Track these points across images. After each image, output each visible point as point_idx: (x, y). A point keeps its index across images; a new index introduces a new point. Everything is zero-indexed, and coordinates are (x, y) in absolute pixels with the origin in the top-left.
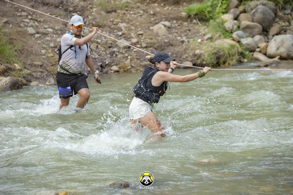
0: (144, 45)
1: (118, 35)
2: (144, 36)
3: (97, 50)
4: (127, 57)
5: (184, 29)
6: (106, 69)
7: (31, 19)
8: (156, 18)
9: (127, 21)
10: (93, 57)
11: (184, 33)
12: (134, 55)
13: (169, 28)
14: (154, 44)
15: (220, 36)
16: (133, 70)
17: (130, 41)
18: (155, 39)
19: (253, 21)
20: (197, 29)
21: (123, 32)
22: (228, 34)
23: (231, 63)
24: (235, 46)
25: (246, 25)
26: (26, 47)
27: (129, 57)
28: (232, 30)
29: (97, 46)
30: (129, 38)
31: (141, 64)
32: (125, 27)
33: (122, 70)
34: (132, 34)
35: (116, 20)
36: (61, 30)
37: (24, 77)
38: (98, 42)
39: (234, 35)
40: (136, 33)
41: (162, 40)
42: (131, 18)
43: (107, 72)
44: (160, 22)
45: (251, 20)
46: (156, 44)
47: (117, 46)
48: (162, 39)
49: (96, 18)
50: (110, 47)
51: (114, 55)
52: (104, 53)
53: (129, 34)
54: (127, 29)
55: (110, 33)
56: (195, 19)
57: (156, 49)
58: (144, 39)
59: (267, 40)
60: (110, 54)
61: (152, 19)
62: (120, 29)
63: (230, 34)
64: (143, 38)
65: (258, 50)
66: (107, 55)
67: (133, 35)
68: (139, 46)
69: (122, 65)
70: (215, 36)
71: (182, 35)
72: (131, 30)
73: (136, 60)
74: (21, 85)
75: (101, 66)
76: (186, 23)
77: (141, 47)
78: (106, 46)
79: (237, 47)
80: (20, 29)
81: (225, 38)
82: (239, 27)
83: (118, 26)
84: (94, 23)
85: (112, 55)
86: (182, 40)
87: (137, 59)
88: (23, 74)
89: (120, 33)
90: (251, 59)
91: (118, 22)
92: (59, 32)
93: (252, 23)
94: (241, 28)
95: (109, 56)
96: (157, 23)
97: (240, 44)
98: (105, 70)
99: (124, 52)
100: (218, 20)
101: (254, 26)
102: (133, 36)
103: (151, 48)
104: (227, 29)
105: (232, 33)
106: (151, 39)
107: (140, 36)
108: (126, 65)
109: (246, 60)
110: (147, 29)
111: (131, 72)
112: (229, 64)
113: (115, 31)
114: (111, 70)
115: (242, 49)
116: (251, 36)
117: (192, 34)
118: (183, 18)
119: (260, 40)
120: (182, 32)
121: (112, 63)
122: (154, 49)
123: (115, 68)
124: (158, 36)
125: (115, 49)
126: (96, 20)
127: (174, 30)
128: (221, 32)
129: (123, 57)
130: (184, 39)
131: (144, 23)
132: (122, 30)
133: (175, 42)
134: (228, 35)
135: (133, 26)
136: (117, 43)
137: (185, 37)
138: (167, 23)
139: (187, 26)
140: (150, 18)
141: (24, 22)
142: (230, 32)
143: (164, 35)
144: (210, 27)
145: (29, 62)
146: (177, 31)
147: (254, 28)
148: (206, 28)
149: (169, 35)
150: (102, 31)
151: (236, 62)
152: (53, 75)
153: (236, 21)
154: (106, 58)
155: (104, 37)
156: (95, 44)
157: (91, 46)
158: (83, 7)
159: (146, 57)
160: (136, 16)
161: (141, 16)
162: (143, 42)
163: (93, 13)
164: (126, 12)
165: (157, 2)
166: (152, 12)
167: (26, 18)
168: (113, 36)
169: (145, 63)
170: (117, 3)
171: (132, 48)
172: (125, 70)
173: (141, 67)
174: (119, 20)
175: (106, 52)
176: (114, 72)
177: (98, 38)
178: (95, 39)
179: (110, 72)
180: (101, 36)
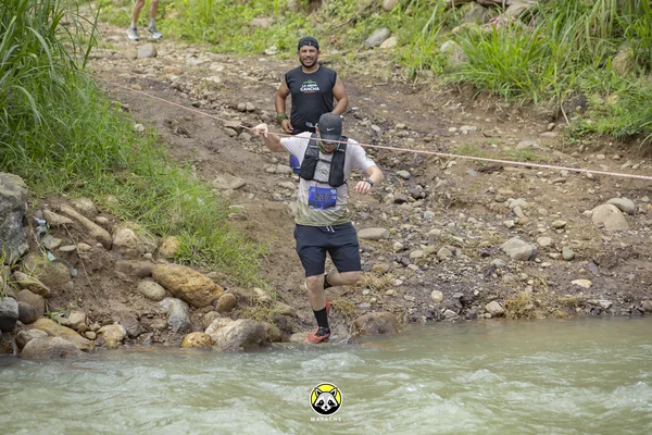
0: (568, 253)
1: (505, 226)
2: (568, 232)
3: (454, 262)
6: (473, 307)
8: (600, 190)
9: (529, 193)
10: (443, 278)
12: (543, 276)
13: (631, 213)
14: (593, 251)
16: (538, 312)
17: (534, 241)
18: (596, 240)
21: (517, 219)
26: (285, 249)
27: (531, 282)
29: (454, 253)
30: (531, 235)
31: (559, 298)
32: (523, 208)
33: (512, 312)
34: (540, 225)
35: (501, 191)
36: (368, 210)
37: (276, 321)
38: (455, 241)
40: (549, 223)
41: (613, 244)
42: (537, 187)
43: (474, 317)
44: (608, 199)
46: (597, 251)
47: (501, 252)
48: (613, 240)
49: (453, 185)
50: (484, 255)
52: (470, 268)
53: (532, 225)
54: (528, 213)
55: (486, 220)
57: (597, 265)
58: (569, 239)
60: (485, 271)
61: (590, 190)
62: (511, 213)
64: (566, 236)
66: (477, 273)
67: (541, 227)
68: (555, 255)
69: (511, 299)
72: (538, 215)
73: (546, 290)
74: (268, 339)
75: (462, 300)
77: (561, 258)
78: (474, 253)
80: (270, 205)
83: (506, 204)
84: (449, 196)
85: (490, 275)
87: (550, 285)
88: (275, 314)
89: (511, 223)
91: (508, 195)
92: (365, 215)
95: (481, 276)
96: (601, 202)
98: (471, 311)
99: (518, 269)
102: (542, 230)
103: (586, 262)
106: (587, 239)
107: (559, 231)
108: (524, 301)
110: (576, 215)
111: (533, 318)
113: (499, 216)
114: (486, 312)
121: (489, 293)
122: (592, 265)
123: (495, 307)
125: (497, 262)
126: (454, 189)
127: (642, 220)
129: (517, 281)
131: (573, 200)
132: (515, 215)
133: (644, 248)
135: (544, 206)
136: (501, 246)
138: (627, 203)
140: (585, 190)
141: (281, 187)
143: (619, 232)
145: (290, 284)
146: (650, 221)
149: (630, 232)
150: (468, 215)
152: (344, 317)
154: (474, 281)
155: (470, 229)
156: (449, 247)
157: (439, 253)
158: (423, 156)
159: (573, 282)
160: (550, 182)
161: (563, 182)
162: (567, 245)
163: (446, 172)
164: (526, 172)
165: (604, 150)
166: (590, 176)
167: (287, 180)
168: (492, 230)
169: (570, 297)
170: (507, 148)
171: (537, 260)
172: (520, 312)
173: (559, 307)
174: (509, 191)
175: (473, 267)
176: (493, 317)
177: (456, 231)
178: (450, 235)
179: (482, 316)
180: (464, 227)
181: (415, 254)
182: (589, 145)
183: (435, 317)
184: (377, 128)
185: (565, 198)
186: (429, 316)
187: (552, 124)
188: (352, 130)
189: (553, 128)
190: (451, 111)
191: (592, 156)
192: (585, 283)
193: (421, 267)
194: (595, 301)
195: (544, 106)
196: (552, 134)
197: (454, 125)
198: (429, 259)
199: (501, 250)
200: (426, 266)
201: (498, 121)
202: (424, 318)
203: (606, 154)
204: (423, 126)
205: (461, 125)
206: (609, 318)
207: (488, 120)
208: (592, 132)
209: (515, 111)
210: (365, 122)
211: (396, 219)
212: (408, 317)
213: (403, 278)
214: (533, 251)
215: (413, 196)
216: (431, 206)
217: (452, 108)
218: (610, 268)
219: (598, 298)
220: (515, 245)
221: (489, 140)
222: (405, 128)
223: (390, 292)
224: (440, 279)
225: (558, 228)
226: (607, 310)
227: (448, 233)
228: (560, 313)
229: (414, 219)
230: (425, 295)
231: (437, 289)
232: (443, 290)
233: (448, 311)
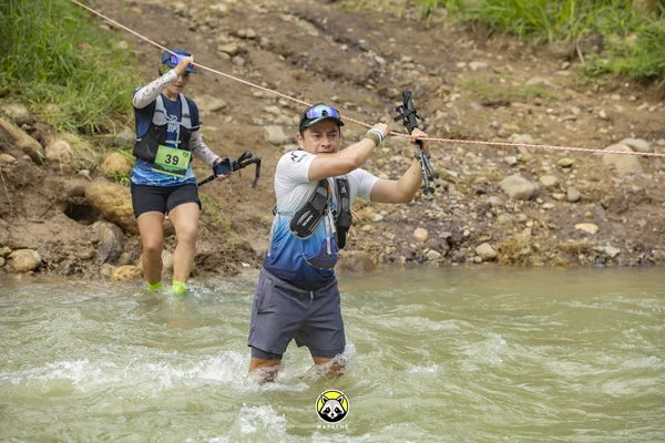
0: (573, 194)
1: (506, 163)
2: (575, 171)
3: (445, 198)
4: (524, 222)
6: (462, 249)
7: (286, 107)
8: (612, 131)
9: (535, 129)
10: (431, 215)
12: (544, 219)
13: (646, 157)
14: (602, 193)
16: (535, 259)
17: (537, 180)
18: (606, 182)
21: (520, 156)
27: (530, 224)
29: (446, 188)
30: (534, 174)
31: (561, 243)
33: (506, 256)
34: (544, 163)
35: (506, 126)
38: (449, 175)
40: (554, 162)
41: (624, 187)
42: (545, 124)
43: (462, 260)
44: (622, 139)
46: (606, 194)
47: (499, 191)
48: (624, 183)
50: (480, 193)
52: (462, 206)
53: (536, 162)
54: (533, 151)
55: (486, 156)
57: (606, 208)
58: (575, 179)
60: (478, 209)
61: (602, 130)
62: (513, 150)
64: (572, 176)
66: (469, 211)
67: (546, 166)
68: (559, 196)
69: (506, 241)
72: (544, 152)
73: (547, 233)
75: (450, 242)
77: (566, 200)
78: (469, 190)
83: (510, 139)
84: (448, 129)
85: (484, 214)
87: (552, 229)
89: (513, 159)
91: (513, 131)
95: (474, 215)
96: (613, 142)
98: (461, 252)
99: (516, 209)
102: (546, 168)
103: (593, 205)
106: (595, 180)
107: (566, 170)
108: (520, 245)
110: (585, 155)
111: (529, 265)
113: (500, 153)
114: (476, 255)
121: (481, 234)
122: (599, 209)
123: (486, 249)
124: (615, 175)
125: (493, 200)
126: (454, 122)
127: (658, 164)
129: (514, 222)
131: (584, 139)
132: (518, 152)
133: (659, 193)
135: (550, 143)
136: (500, 183)
138: (642, 144)
140: (597, 129)
141: (265, 111)
143: (631, 174)
149: (644, 175)
150: (467, 150)
154: (465, 219)
155: (468, 164)
156: (442, 181)
158: (425, 88)
159: (578, 226)
160: (559, 120)
161: (574, 120)
162: (573, 185)
163: (449, 105)
164: (534, 108)
165: (620, 91)
166: (603, 114)
167: (273, 104)
168: (491, 166)
169: (572, 242)
170: (516, 84)
171: (539, 200)
172: (515, 256)
173: (560, 253)
174: (514, 127)
175: (466, 205)
176: (483, 261)
177: (451, 165)
178: (443, 169)
179: (472, 259)
180: (461, 162)
182: (605, 86)
183: (416, 258)
184: (381, 60)
185: (575, 137)
186: (410, 256)
187: (566, 64)
188: (353, 60)
189: (567, 68)
190: (462, 49)
191: (607, 96)
192: (590, 228)
194: (601, 248)
195: (559, 45)
196: (566, 73)
197: (464, 61)
199: (499, 188)
201: (510, 59)
202: (403, 258)
203: (622, 95)
204: (431, 60)
205: (470, 61)
206: (615, 267)
207: (500, 57)
208: (608, 72)
209: (528, 50)
210: (370, 54)
211: (386, 150)
212: (384, 257)
213: (384, 212)
214: (535, 191)
217: (465, 45)
218: (620, 213)
219: (604, 245)
220: (514, 182)
221: (498, 76)
222: (412, 62)
223: (367, 227)
224: (426, 216)
225: (564, 167)
226: (614, 260)
227: (441, 166)
228: (560, 260)
229: (406, 151)
230: (407, 233)
231: (421, 226)
232: (428, 228)
233: (432, 251)
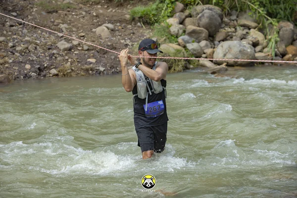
0: (86, 48)
1: (58, 36)
2: (86, 38)
3: (36, 52)
4: (67, 60)
5: (128, 32)
6: (44, 72)
8: (99, 21)
9: (69, 22)
10: (31, 59)
11: (128, 36)
12: (75, 58)
13: (112, 30)
15: (165, 40)
16: (73, 74)
17: (71, 43)
18: (98, 42)
19: (199, 26)
20: (142, 32)
21: (64, 33)
22: (173, 38)
23: (177, 69)
24: (181, 51)
25: (191, 30)
27: (70, 60)
28: (177, 34)
29: (36, 48)
30: (70, 40)
31: (82, 67)
32: (66, 28)
33: (62, 73)
34: (73, 36)
35: (57, 21)
38: (36, 43)
39: (180, 40)
40: (77, 35)
42: (72, 20)
43: (45, 76)
44: (103, 24)
45: (197, 25)
47: (57, 48)
48: (105, 42)
50: (49, 49)
51: (54, 58)
52: (43, 55)
53: (70, 35)
54: (68, 31)
55: (50, 34)
56: (140, 22)
57: (98, 52)
58: (86, 41)
59: (213, 46)
60: (49, 56)
61: (95, 21)
62: (61, 31)
63: (175, 39)
65: (204, 55)
66: (46, 57)
68: (80, 48)
69: (61, 68)
70: (160, 40)
71: (126, 39)
72: (73, 31)
73: (76, 63)
75: (39, 69)
76: (131, 26)
77: (82, 50)
78: (45, 48)
79: (183, 53)
81: (170, 42)
82: (184, 32)
83: (59, 26)
84: (34, 23)
85: (52, 57)
86: (125, 43)
87: (78, 62)
89: (61, 35)
90: (198, 65)
91: (60, 23)
93: (198, 28)
94: (187, 32)
95: (48, 58)
96: (100, 25)
97: (185, 50)
98: (43, 74)
99: (64, 55)
100: (163, 24)
101: (200, 31)
102: (75, 37)
103: (93, 51)
104: (173, 33)
105: (177, 37)
106: (94, 41)
107: (82, 38)
108: (66, 68)
109: (191, 66)
110: (89, 31)
111: (71, 76)
112: (175, 70)
114: (50, 74)
115: (188, 54)
116: (197, 41)
117: (136, 37)
118: (127, 21)
119: (206, 46)
120: (125, 35)
121: (51, 65)
122: (96, 52)
123: (54, 71)
124: (101, 39)
125: (55, 51)
126: (36, 20)
127: (117, 33)
128: (166, 36)
129: (63, 60)
130: (128, 42)
131: (88, 25)
132: (63, 31)
133: (118, 45)
134: (174, 40)
135: (75, 28)
136: (57, 45)
137: (129, 41)
138: (111, 26)
139: (131, 30)
140: (93, 20)
142: (175, 36)
143: (107, 38)
144: (155, 31)
146: (120, 34)
147: (200, 33)
148: (151, 32)
149: (112, 38)
150: (42, 32)
151: (181, 68)
153: (181, 26)
154: (44, 60)
155: (43, 37)
156: (34, 45)
157: (29, 48)
158: (22, 6)
159: (88, 60)
160: (78, 17)
161: (84, 17)
162: (85, 44)
163: (33, 13)
164: (67, 13)
165: (100, 4)
166: (95, 14)
168: (53, 38)
169: (87, 66)
170: (59, 3)
171: (73, 51)
172: (65, 73)
173: (82, 71)
174: (60, 21)
175: (44, 54)
176: (53, 76)
177: (37, 39)
178: (34, 40)
179: (48, 75)
180: (41, 37)
181: (18, 48)
182: (94, 2)
183: (27, 76)
185: (84, 24)
186: (24, 76)
191: (96, 6)
192: (93, 60)
193: (21, 54)
194: (98, 68)
198: (25, 51)
199: (56, 46)
200: (23, 54)
202: (22, 77)
206: (104, 76)
211: (10, 33)
212: (15, 77)
213: (13, 59)
214: (71, 47)
215: (18, 23)
216: (26, 28)
218: (104, 54)
219: (99, 67)
220: (62, 44)
223: (7, 65)
224: (29, 59)
225: (81, 37)
226: (103, 72)
227: (33, 39)
228: (82, 73)
229: (18, 33)
230: (23, 66)
231: (28, 64)
232: (31, 64)
233: (33, 73)
